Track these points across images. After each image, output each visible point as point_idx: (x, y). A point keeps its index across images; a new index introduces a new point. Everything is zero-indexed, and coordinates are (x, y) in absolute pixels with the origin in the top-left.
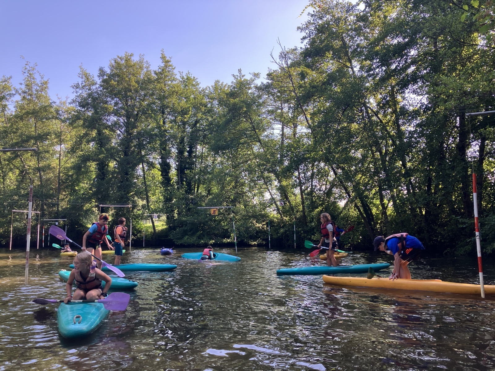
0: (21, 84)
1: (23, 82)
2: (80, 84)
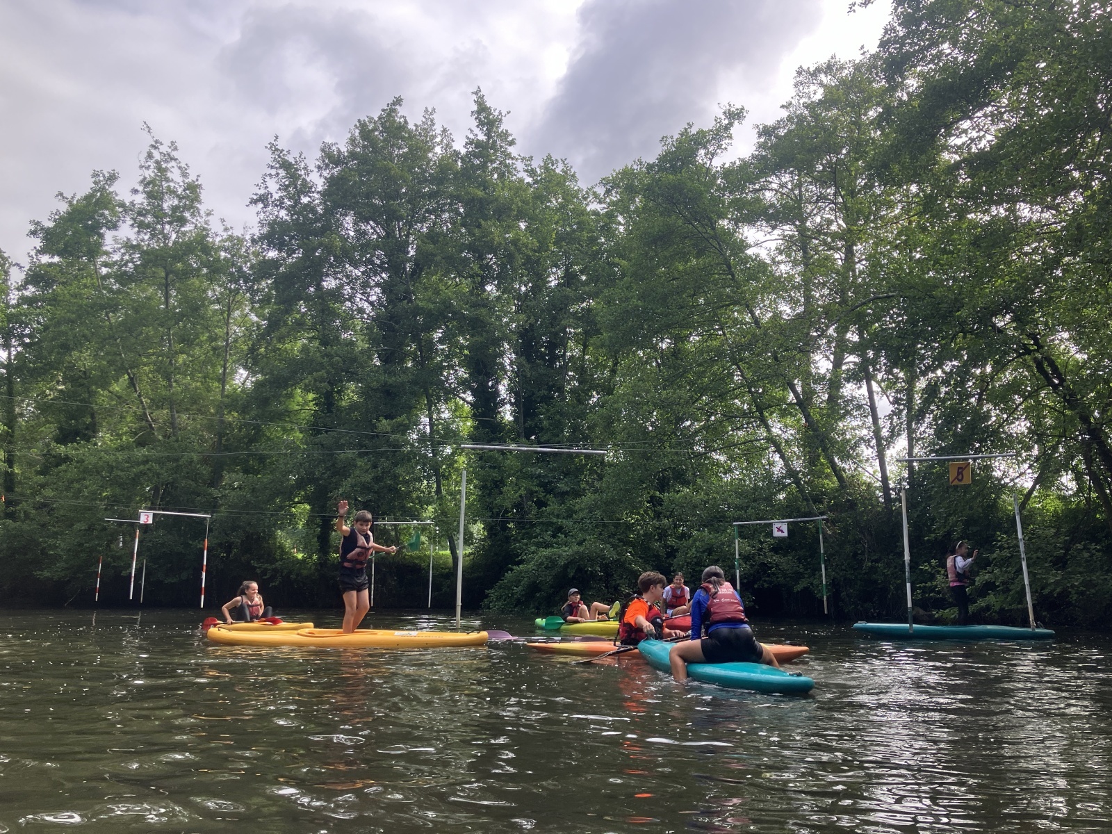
0: (135, 191)
1: (140, 187)
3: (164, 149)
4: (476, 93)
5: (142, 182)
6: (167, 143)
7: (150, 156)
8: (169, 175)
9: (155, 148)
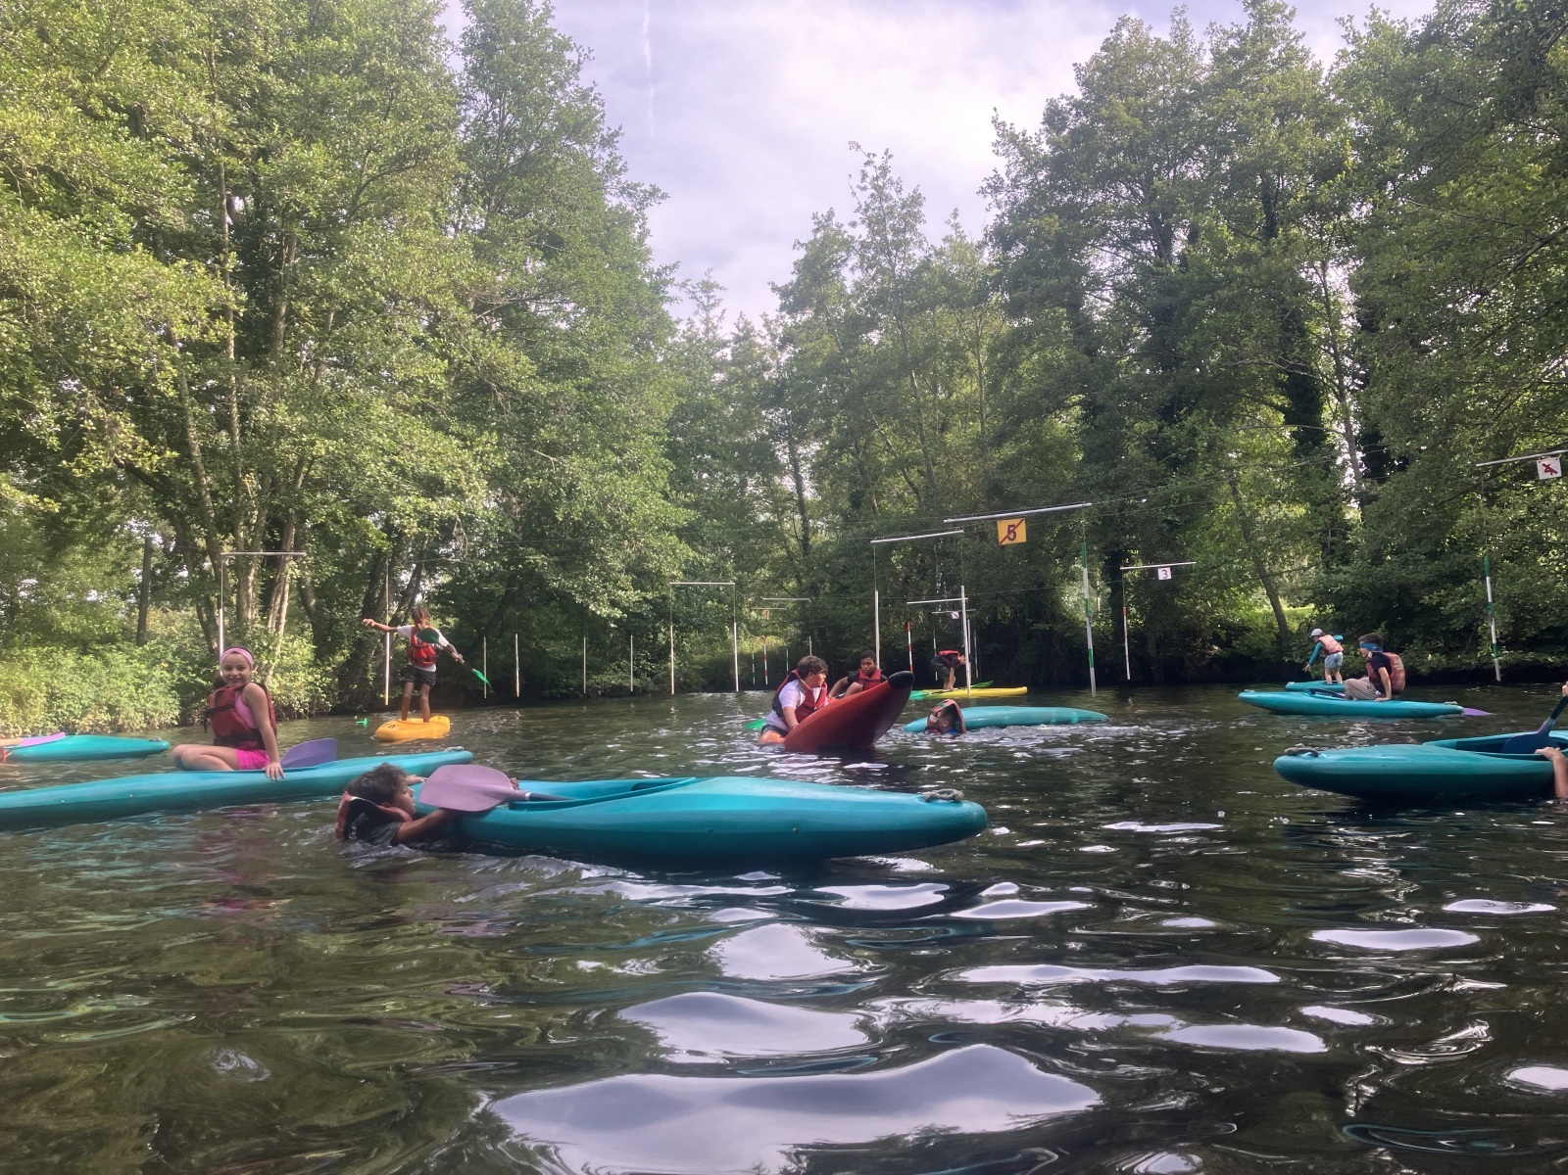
0: (853, 224)
1: (857, 217)
2: (1003, 175)
3: (878, 161)
5: (857, 210)
6: (880, 153)
7: (864, 175)
8: (887, 191)
9: (867, 163)
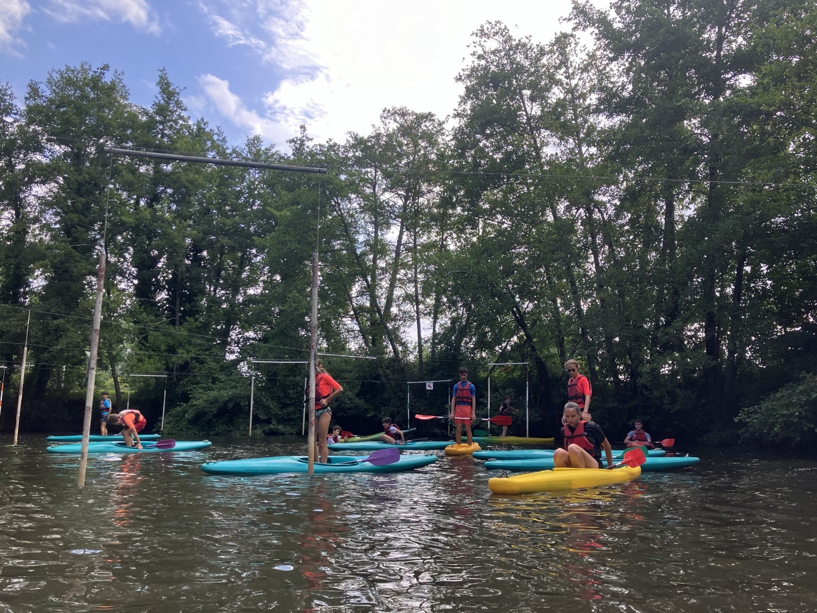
4: (161, 71)
